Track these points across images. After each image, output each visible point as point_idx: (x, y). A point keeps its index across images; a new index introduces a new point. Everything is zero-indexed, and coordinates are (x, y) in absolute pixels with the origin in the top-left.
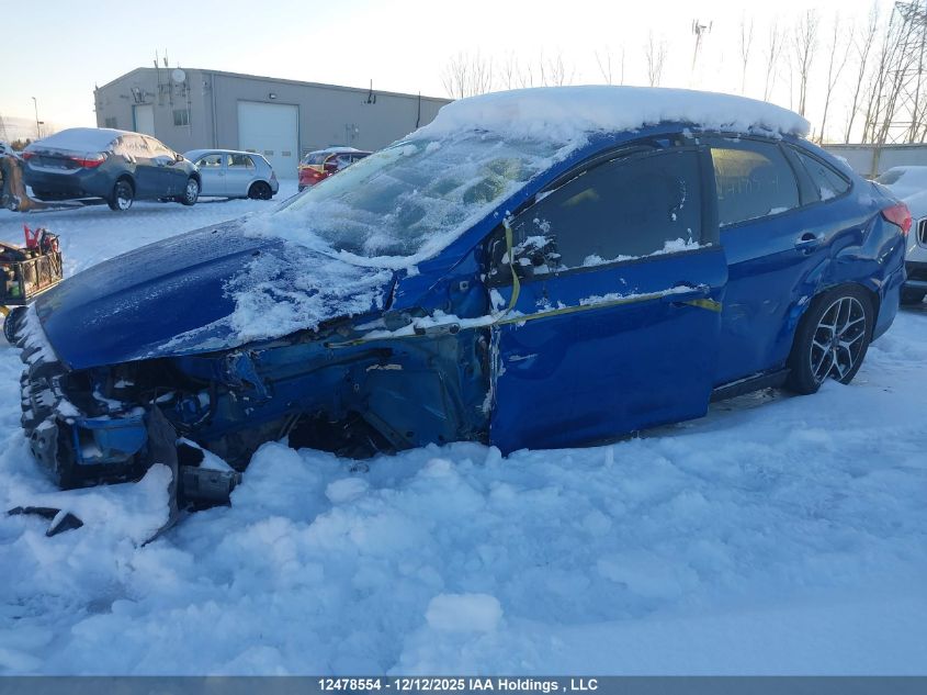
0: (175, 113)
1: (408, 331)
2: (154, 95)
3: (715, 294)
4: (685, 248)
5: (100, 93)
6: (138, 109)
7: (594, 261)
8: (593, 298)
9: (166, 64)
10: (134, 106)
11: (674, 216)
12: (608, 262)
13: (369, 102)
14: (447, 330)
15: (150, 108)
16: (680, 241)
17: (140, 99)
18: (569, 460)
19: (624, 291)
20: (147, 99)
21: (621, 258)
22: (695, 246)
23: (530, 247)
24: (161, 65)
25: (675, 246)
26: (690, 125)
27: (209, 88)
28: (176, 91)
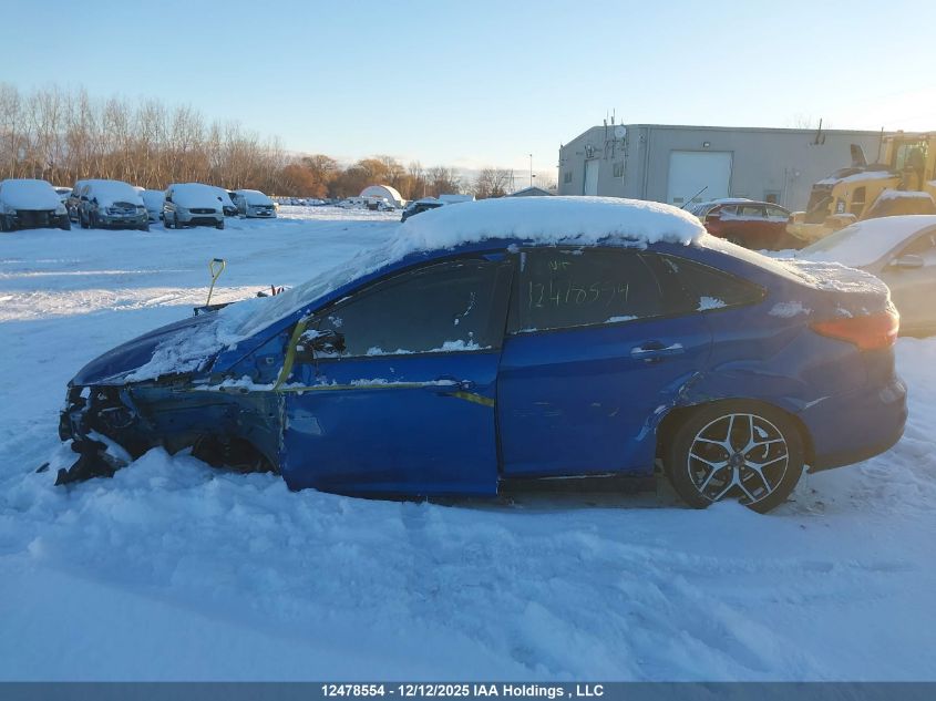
0: (615, 165)
1: (216, 388)
2: (600, 150)
3: (481, 390)
4: (462, 348)
5: (563, 150)
6: (589, 163)
7: (374, 351)
8: (362, 381)
9: (613, 122)
10: (586, 161)
11: (457, 321)
12: (385, 353)
13: (817, 143)
14: (238, 391)
15: (597, 162)
16: (460, 342)
17: (590, 155)
18: (322, 502)
19: (391, 378)
20: (596, 154)
21: (399, 352)
22: (473, 347)
23: (305, 337)
24: (609, 124)
25: (451, 346)
26: (517, 241)
27: (644, 142)
28: (618, 145)
